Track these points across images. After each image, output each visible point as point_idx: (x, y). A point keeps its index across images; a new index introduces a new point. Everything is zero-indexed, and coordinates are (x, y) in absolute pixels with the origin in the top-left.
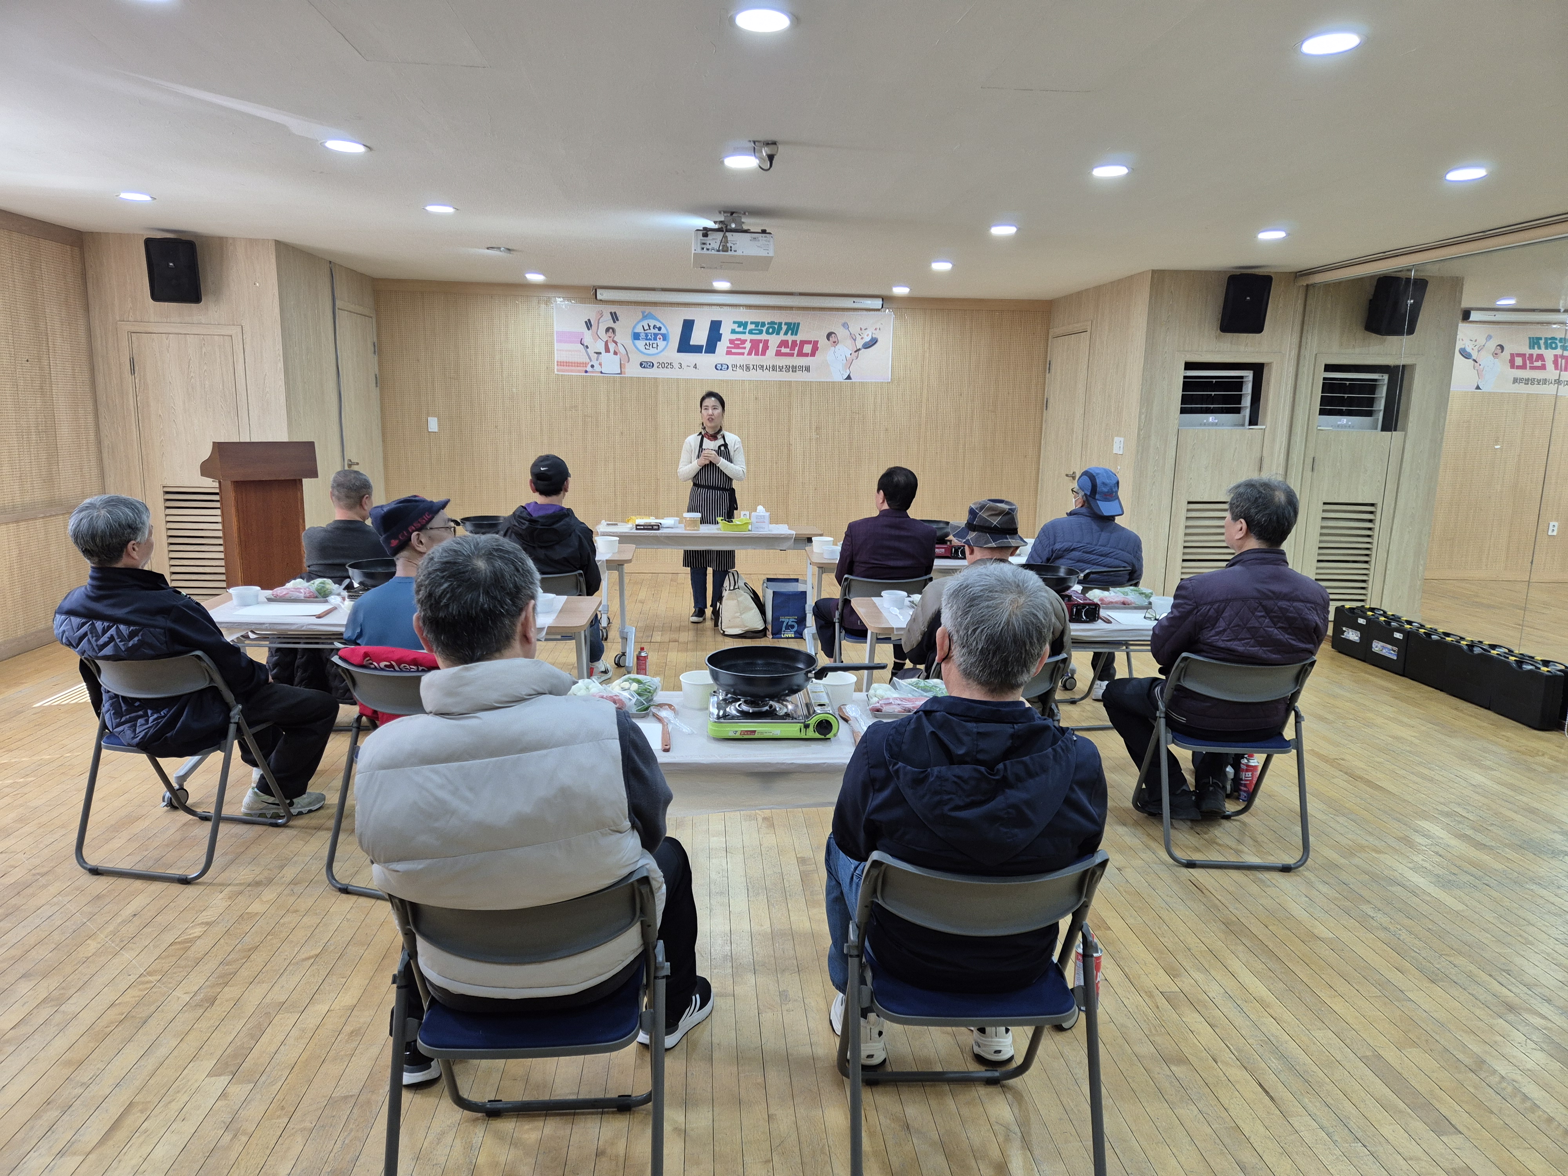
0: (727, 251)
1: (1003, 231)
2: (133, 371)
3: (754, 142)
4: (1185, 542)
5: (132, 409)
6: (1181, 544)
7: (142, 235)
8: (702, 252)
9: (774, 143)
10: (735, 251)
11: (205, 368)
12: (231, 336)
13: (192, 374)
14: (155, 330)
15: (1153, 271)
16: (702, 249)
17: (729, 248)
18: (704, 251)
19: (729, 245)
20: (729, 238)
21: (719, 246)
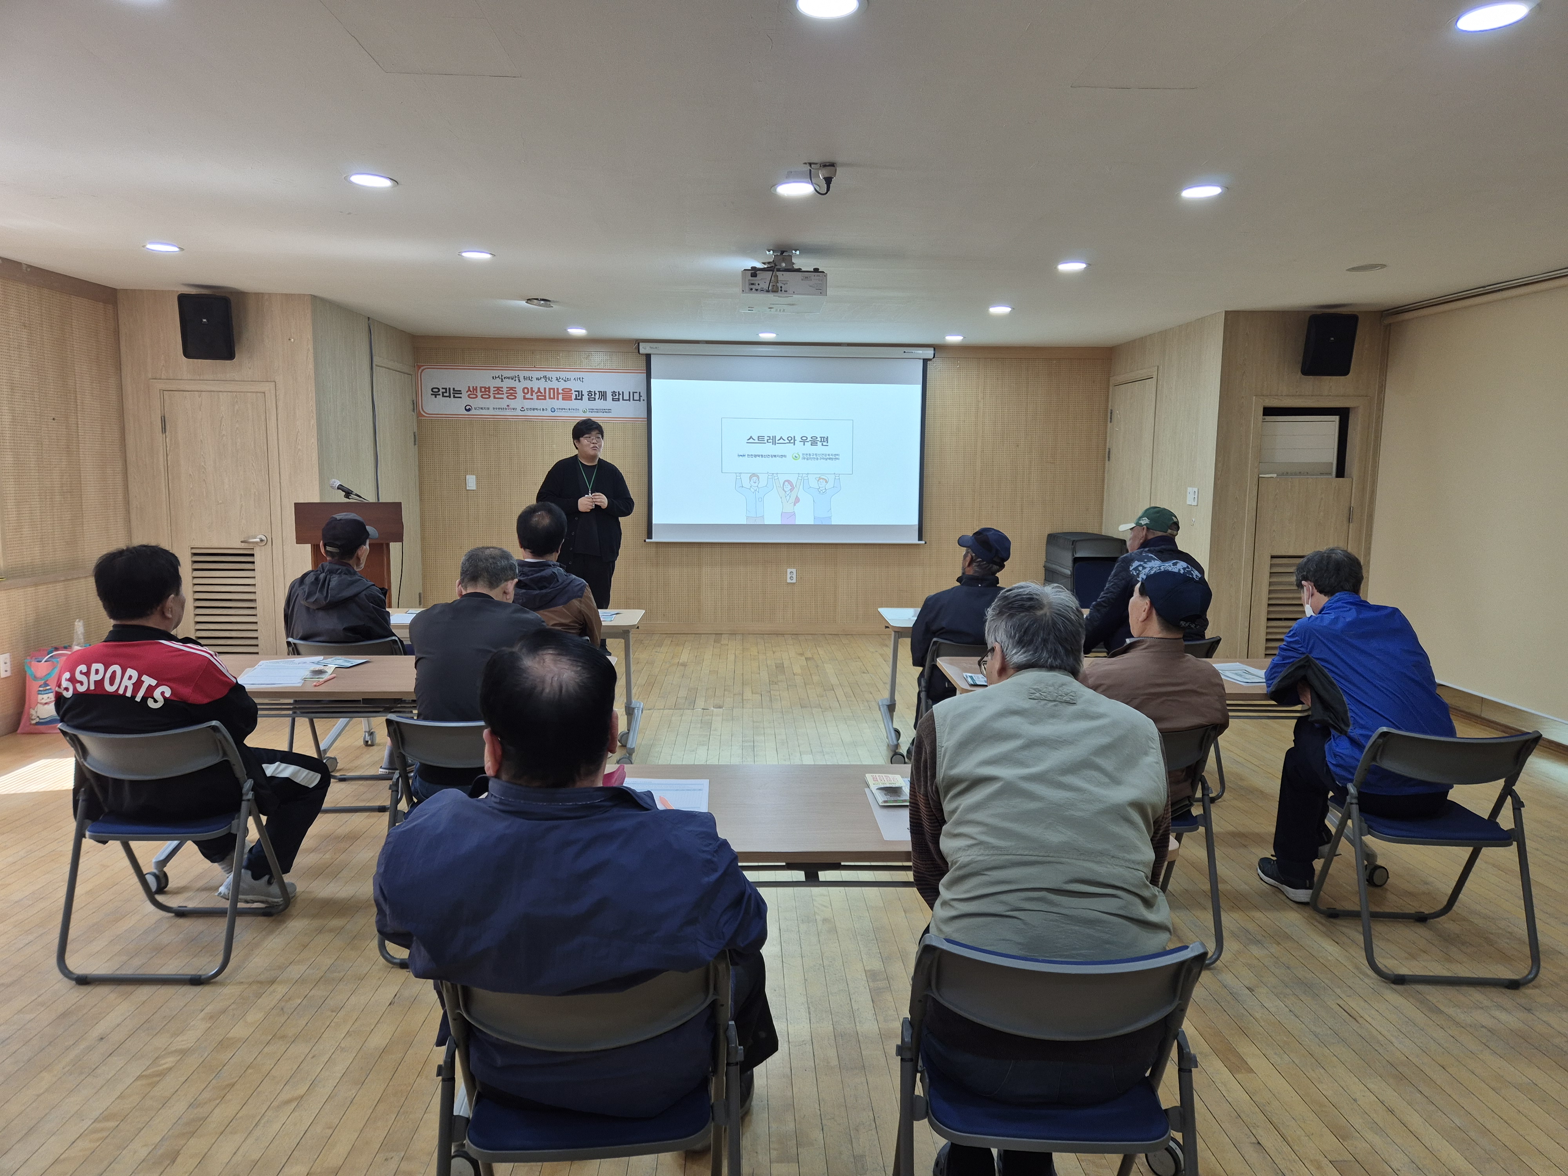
1: (1072, 267)
2: (164, 430)
3: (810, 164)
4: (1270, 599)
5: (162, 469)
6: (1265, 602)
7: (177, 292)
9: (832, 165)
10: (786, 291)
11: (237, 426)
12: (264, 393)
13: (224, 432)
14: (188, 388)
15: (1226, 312)
16: (752, 290)
17: (779, 289)
18: (754, 292)
19: (780, 285)
20: (780, 277)
21: (767, 286)
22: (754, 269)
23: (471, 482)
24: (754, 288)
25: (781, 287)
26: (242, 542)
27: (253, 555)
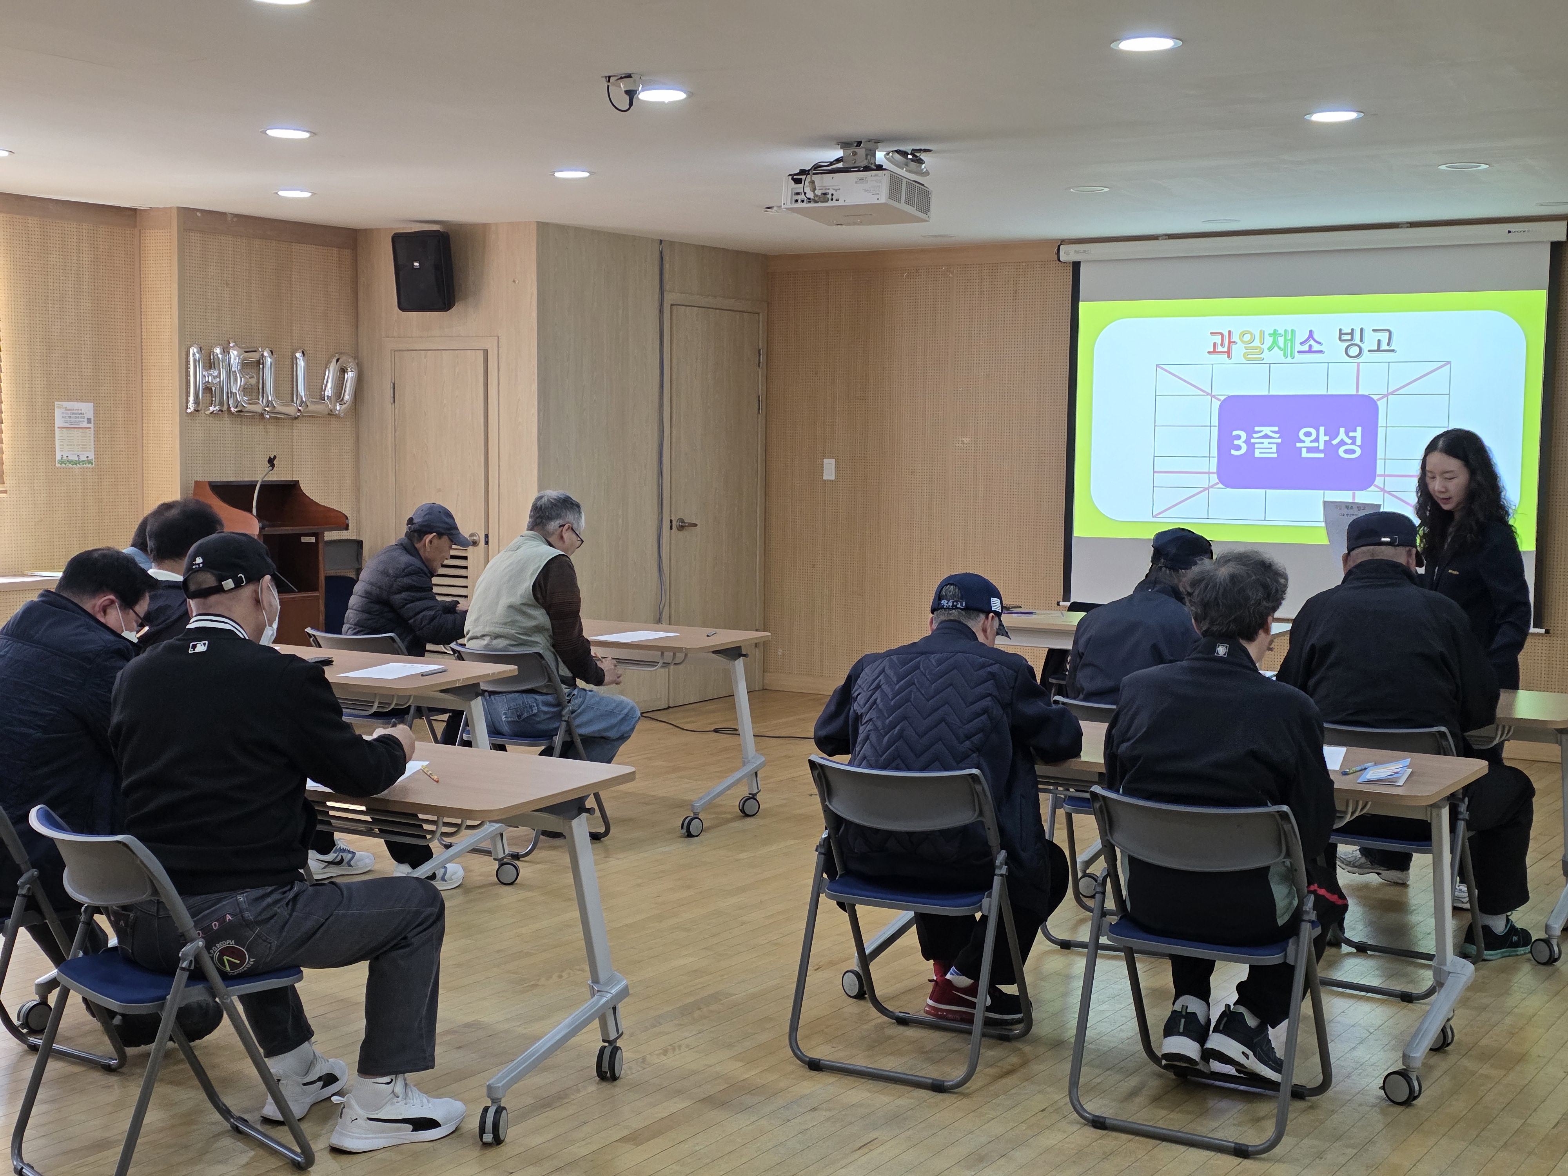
0: (826, 201)
2: (394, 399)
5: (390, 448)
8: (797, 205)
10: (838, 200)
11: (457, 393)
12: (486, 350)
13: (445, 401)
14: (417, 347)
16: (797, 201)
17: (829, 196)
18: (800, 205)
19: (830, 192)
20: (824, 182)
21: (810, 195)
22: (803, 172)
23: (829, 469)
24: (799, 198)
25: (832, 195)
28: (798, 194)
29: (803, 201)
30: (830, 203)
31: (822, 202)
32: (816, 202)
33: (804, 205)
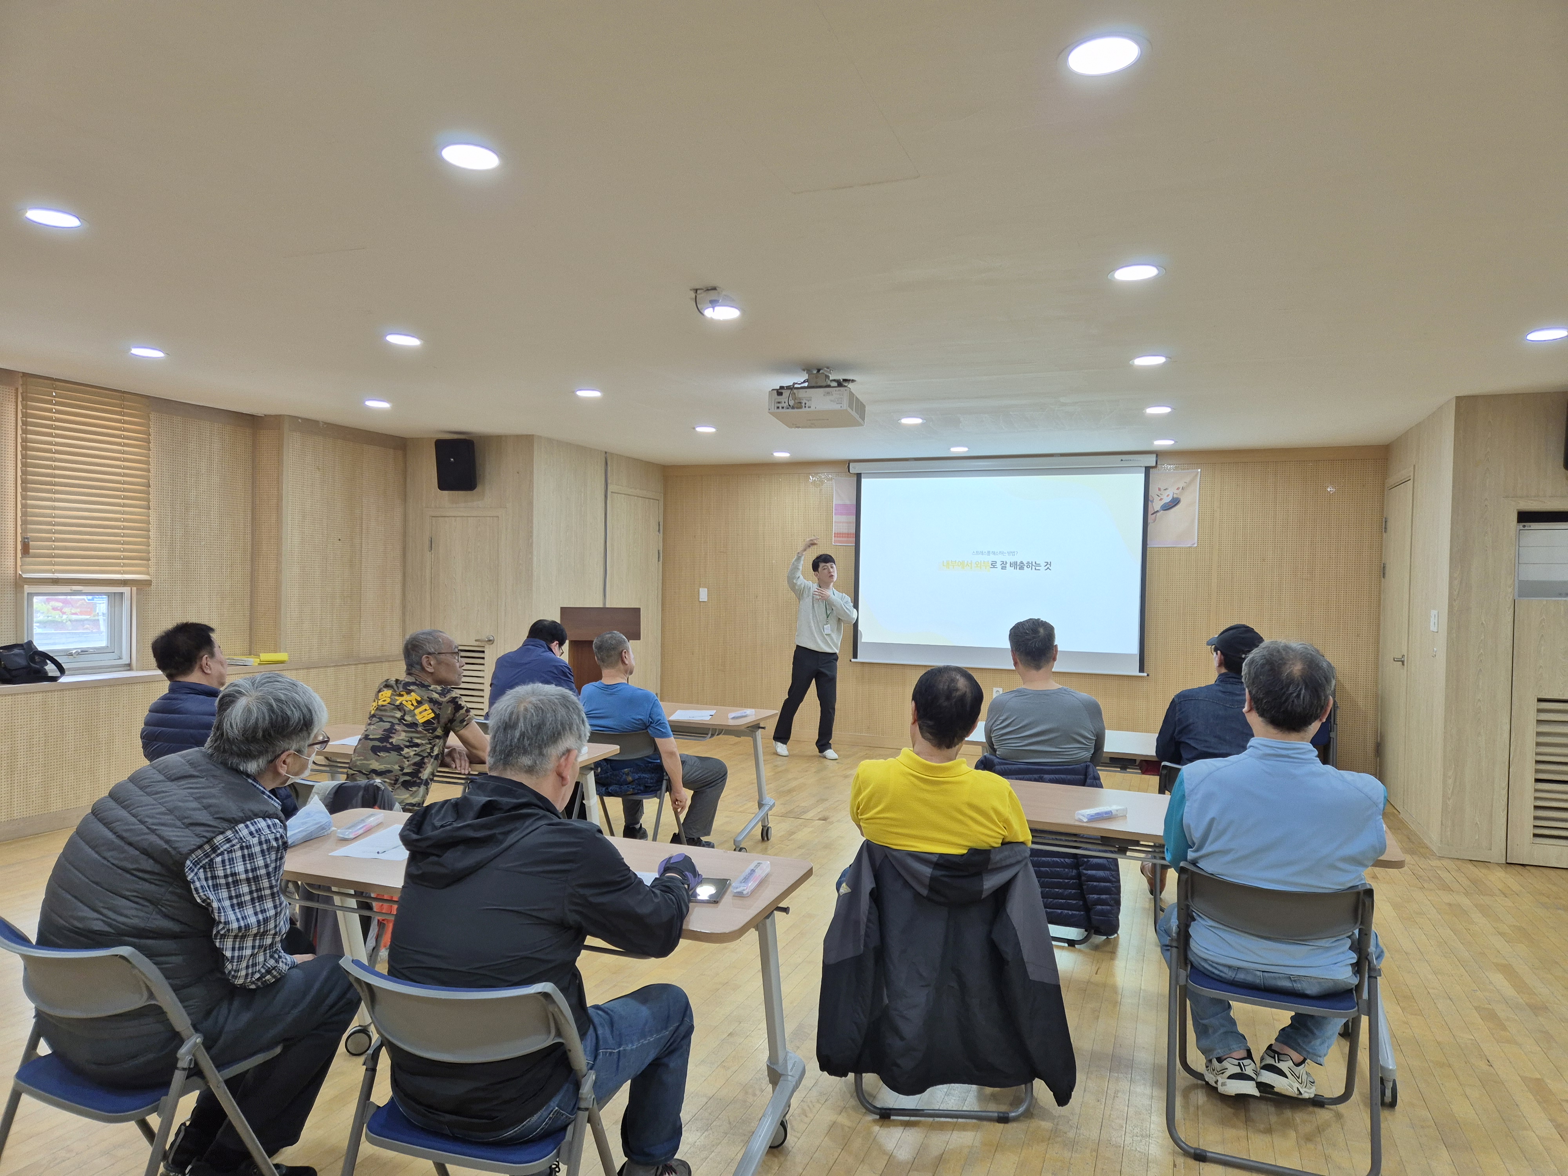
0: (801, 408)
2: (431, 548)
3: (696, 290)
4: (1537, 754)
5: (428, 580)
6: (1531, 758)
7: (436, 438)
8: (778, 410)
9: (714, 289)
10: (809, 407)
11: (479, 544)
12: (498, 517)
13: (470, 550)
14: (448, 514)
15: (1458, 398)
16: (778, 408)
17: (803, 405)
18: (780, 410)
19: (803, 401)
20: (802, 394)
21: (792, 403)
22: (782, 388)
23: (704, 594)
24: (780, 405)
25: (806, 404)
26: (476, 641)
27: (483, 652)
28: (779, 403)
29: (783, 408)
30: (803, 409)
31: (797, 408)
32: (793, 408)
33: (784, 410)
